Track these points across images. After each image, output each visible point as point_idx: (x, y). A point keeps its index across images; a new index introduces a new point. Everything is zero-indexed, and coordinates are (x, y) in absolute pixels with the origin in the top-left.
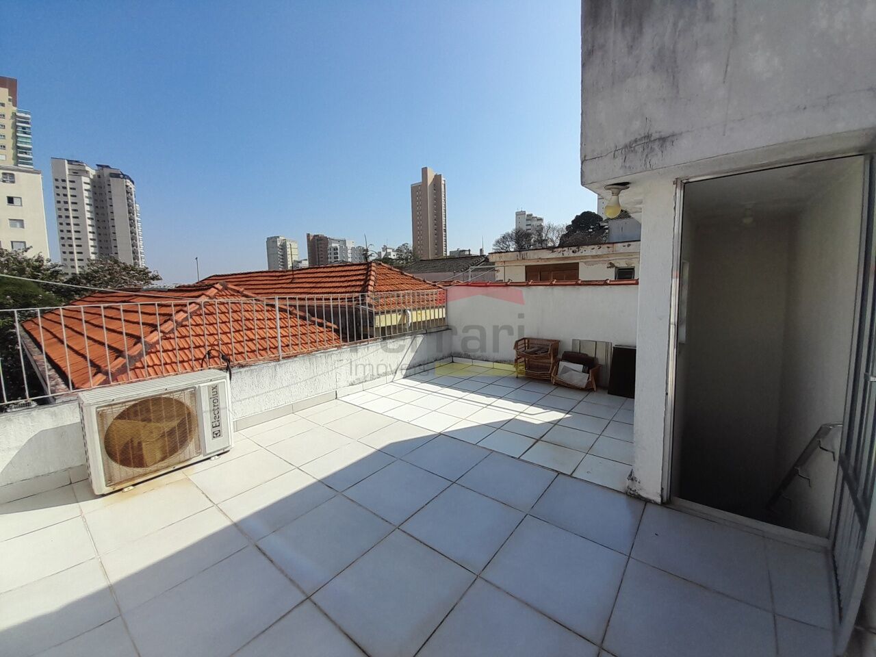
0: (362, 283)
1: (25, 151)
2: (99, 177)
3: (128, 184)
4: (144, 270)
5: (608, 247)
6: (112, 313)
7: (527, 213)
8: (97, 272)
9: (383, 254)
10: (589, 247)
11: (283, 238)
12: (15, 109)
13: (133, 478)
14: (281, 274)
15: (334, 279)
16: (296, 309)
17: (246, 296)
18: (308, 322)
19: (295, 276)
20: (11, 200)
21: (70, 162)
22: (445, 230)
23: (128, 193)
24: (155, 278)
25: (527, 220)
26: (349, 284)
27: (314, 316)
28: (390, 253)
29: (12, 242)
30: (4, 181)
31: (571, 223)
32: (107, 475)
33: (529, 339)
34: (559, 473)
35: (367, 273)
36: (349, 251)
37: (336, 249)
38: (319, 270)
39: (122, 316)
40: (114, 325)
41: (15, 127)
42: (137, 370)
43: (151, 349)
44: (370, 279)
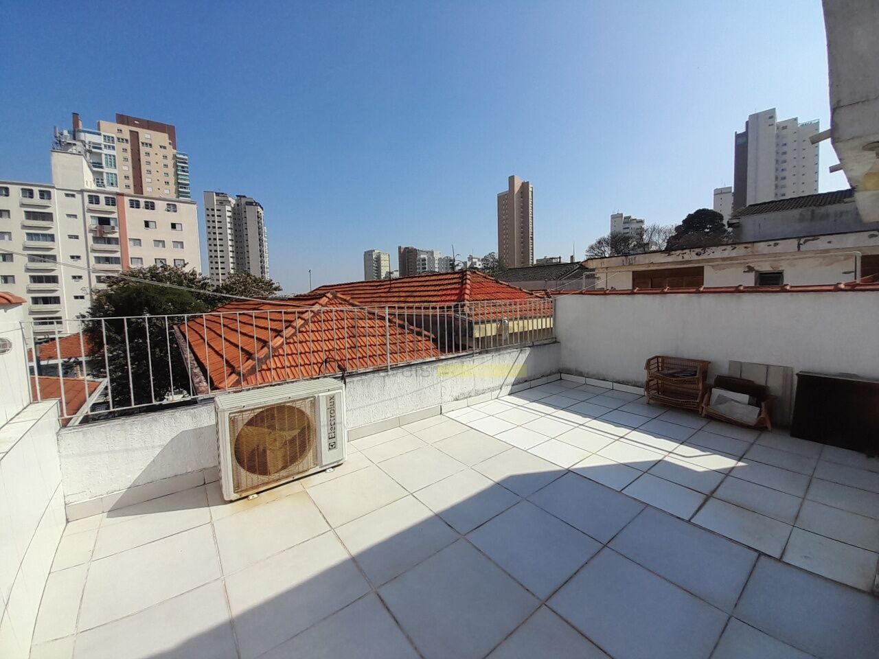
0: (458, 292)
1: (184, 186)
2: (238, 205)
3: (259, 210)
4: (269, 282)
5: (746, 248)
6: (245, 319)
7: (624, 216)
8: (234, 284)
9: (469, 264)
10: (719, 247)
11: (378, 251)
12: (175, 151)
13: (257, 486)
14: (379, 284)
15: (429, 288)
16: (395, 317)
17: (353, 305)
18: (406, 331)
19: (393, 285)
20: (174, 226)
21: (217, 194)
22: (532, 238)
23: (258, 217)
24: (277, 289)
25: (624, 223)
26: (444, 292)
27: (413, 325)
28: (475, 262)
29: (174, 260)
30: (168, 211)
31: (681, 224)
32: (236, 482)
33: (663, 358)
34: (761, 554)
35: (462, 281)
36: (437, 262)
37: (424, 260)
38: (414, 279)
39: (254, 322)
40: (246, 329)
41: (176, 166)
42: (263, 372)
43: (276, 353)
44: (466, 288)
